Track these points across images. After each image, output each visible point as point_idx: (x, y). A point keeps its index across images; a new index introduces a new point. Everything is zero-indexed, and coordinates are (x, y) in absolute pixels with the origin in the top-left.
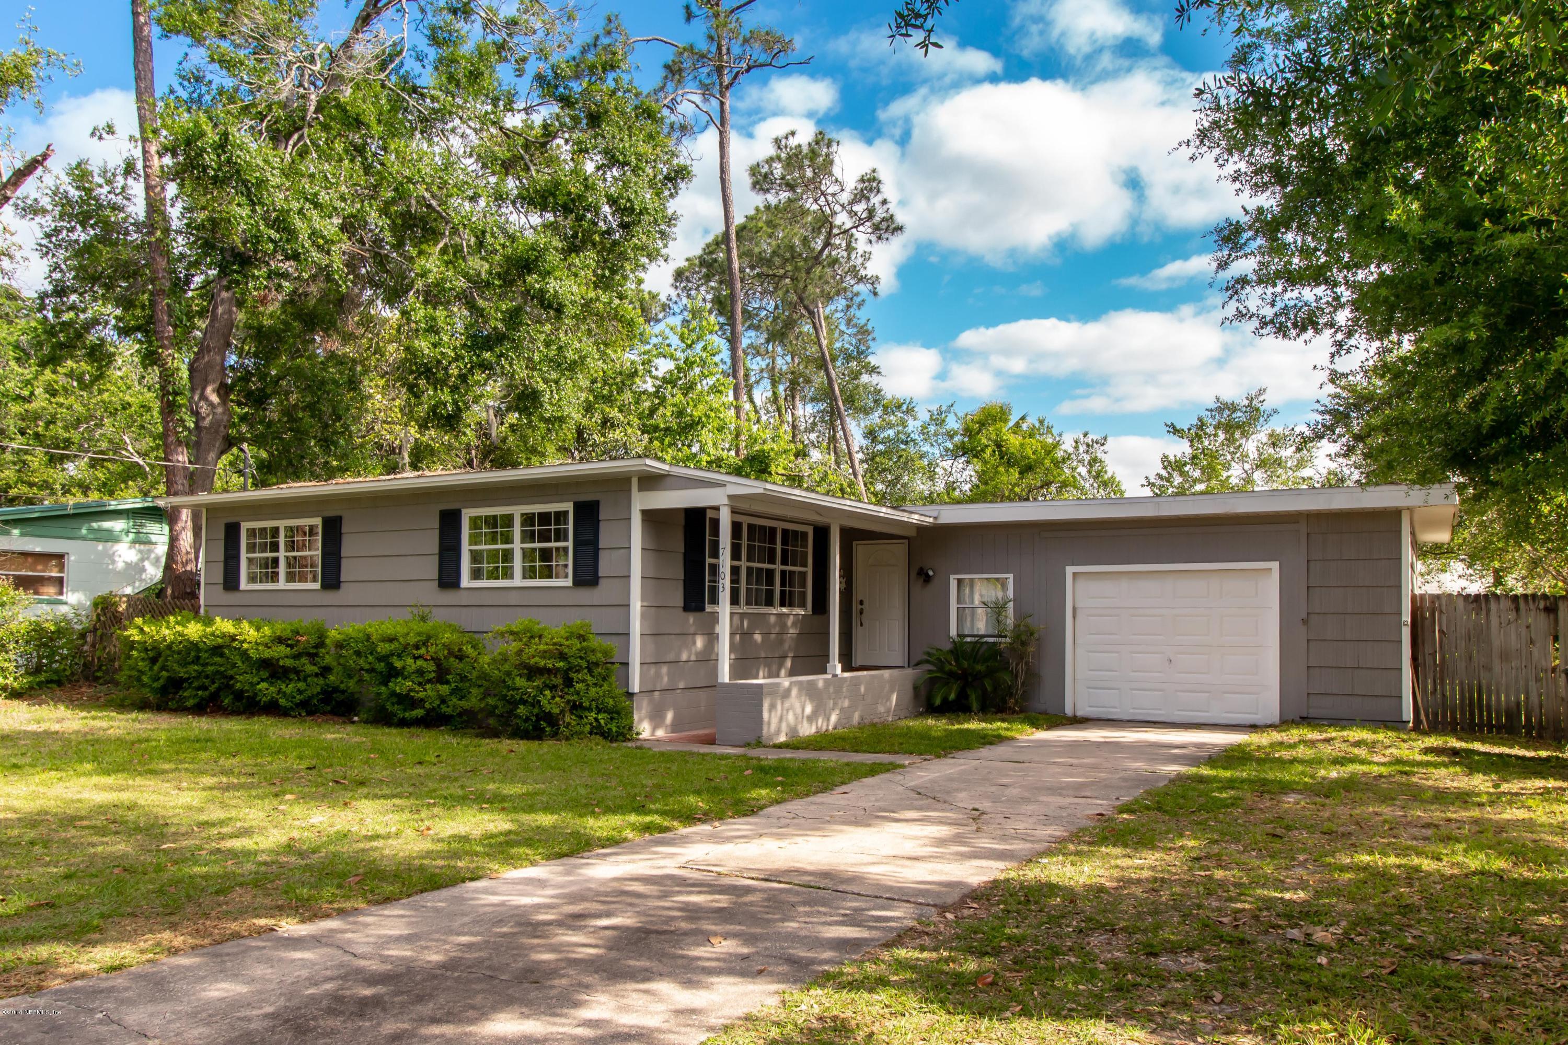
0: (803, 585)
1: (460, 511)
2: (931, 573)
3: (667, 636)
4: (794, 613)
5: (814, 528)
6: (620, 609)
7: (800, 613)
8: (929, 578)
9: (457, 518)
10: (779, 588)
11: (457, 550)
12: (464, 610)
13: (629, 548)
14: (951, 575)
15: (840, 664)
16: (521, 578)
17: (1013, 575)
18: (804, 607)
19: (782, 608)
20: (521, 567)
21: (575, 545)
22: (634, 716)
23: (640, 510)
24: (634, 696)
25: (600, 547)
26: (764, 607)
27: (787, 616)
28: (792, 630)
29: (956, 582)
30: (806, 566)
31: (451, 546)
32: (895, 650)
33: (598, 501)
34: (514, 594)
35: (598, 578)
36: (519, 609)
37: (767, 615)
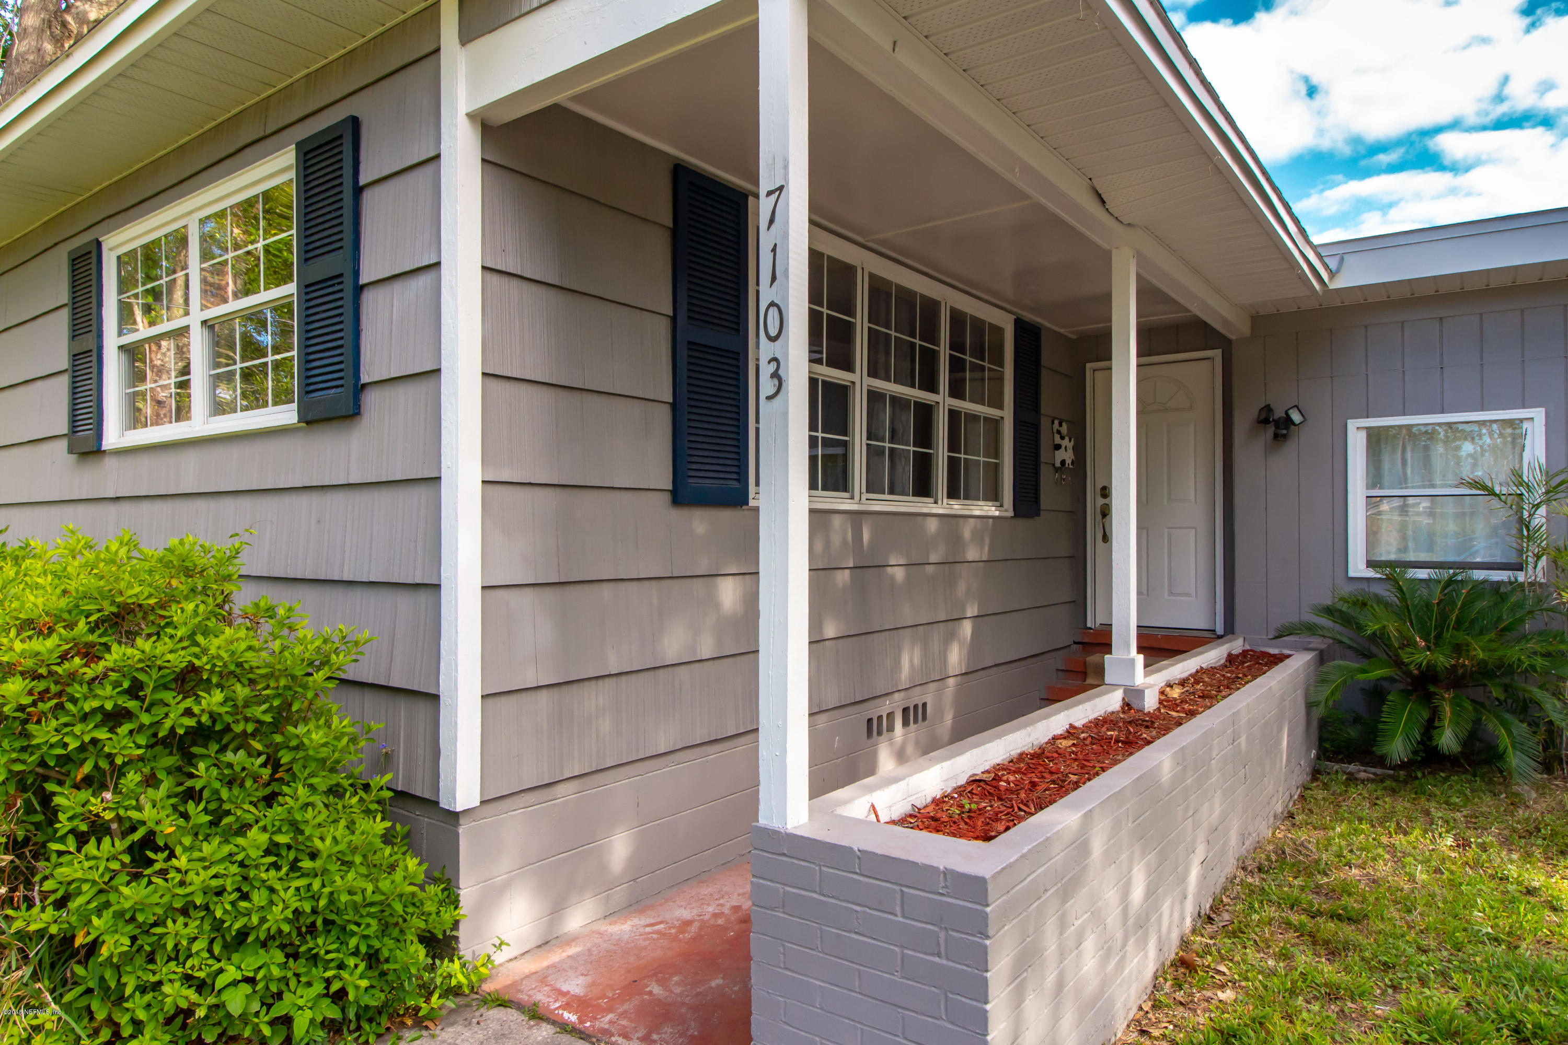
0: (995, 450)
1: (99, 244)
2: (1296, 417)
3: (606, 589)
4: (977, 513)
5: (1015, 320)
6: (419, 494)
7: (990, 514)
8: (1287, 428)
9: (94, 266)
10: (946, 454)
11: (94, 353)
12: (112, 509)
13: (438, 264)
14: (1350, 422)
15: (1141, 657)
16: (207, 412)
17: (1542, 410)
18: (996, 500)
19: (952, 502)
20: (206, 378)
21: (307, 288)
22: (462, 892)
23: (471, 116)
24: (461, 821)
25: (363, 280)
26: (911, 498)
27: (961, 520)
28: (972, 554)
29: (1363, 435)
30: (1000, 407)
31: (88, 342)
32: (1188, 595)
33: (355, 123)
34: (191, 460)
35: (360, 389)
36: (200, 504)
37: (920, 519)
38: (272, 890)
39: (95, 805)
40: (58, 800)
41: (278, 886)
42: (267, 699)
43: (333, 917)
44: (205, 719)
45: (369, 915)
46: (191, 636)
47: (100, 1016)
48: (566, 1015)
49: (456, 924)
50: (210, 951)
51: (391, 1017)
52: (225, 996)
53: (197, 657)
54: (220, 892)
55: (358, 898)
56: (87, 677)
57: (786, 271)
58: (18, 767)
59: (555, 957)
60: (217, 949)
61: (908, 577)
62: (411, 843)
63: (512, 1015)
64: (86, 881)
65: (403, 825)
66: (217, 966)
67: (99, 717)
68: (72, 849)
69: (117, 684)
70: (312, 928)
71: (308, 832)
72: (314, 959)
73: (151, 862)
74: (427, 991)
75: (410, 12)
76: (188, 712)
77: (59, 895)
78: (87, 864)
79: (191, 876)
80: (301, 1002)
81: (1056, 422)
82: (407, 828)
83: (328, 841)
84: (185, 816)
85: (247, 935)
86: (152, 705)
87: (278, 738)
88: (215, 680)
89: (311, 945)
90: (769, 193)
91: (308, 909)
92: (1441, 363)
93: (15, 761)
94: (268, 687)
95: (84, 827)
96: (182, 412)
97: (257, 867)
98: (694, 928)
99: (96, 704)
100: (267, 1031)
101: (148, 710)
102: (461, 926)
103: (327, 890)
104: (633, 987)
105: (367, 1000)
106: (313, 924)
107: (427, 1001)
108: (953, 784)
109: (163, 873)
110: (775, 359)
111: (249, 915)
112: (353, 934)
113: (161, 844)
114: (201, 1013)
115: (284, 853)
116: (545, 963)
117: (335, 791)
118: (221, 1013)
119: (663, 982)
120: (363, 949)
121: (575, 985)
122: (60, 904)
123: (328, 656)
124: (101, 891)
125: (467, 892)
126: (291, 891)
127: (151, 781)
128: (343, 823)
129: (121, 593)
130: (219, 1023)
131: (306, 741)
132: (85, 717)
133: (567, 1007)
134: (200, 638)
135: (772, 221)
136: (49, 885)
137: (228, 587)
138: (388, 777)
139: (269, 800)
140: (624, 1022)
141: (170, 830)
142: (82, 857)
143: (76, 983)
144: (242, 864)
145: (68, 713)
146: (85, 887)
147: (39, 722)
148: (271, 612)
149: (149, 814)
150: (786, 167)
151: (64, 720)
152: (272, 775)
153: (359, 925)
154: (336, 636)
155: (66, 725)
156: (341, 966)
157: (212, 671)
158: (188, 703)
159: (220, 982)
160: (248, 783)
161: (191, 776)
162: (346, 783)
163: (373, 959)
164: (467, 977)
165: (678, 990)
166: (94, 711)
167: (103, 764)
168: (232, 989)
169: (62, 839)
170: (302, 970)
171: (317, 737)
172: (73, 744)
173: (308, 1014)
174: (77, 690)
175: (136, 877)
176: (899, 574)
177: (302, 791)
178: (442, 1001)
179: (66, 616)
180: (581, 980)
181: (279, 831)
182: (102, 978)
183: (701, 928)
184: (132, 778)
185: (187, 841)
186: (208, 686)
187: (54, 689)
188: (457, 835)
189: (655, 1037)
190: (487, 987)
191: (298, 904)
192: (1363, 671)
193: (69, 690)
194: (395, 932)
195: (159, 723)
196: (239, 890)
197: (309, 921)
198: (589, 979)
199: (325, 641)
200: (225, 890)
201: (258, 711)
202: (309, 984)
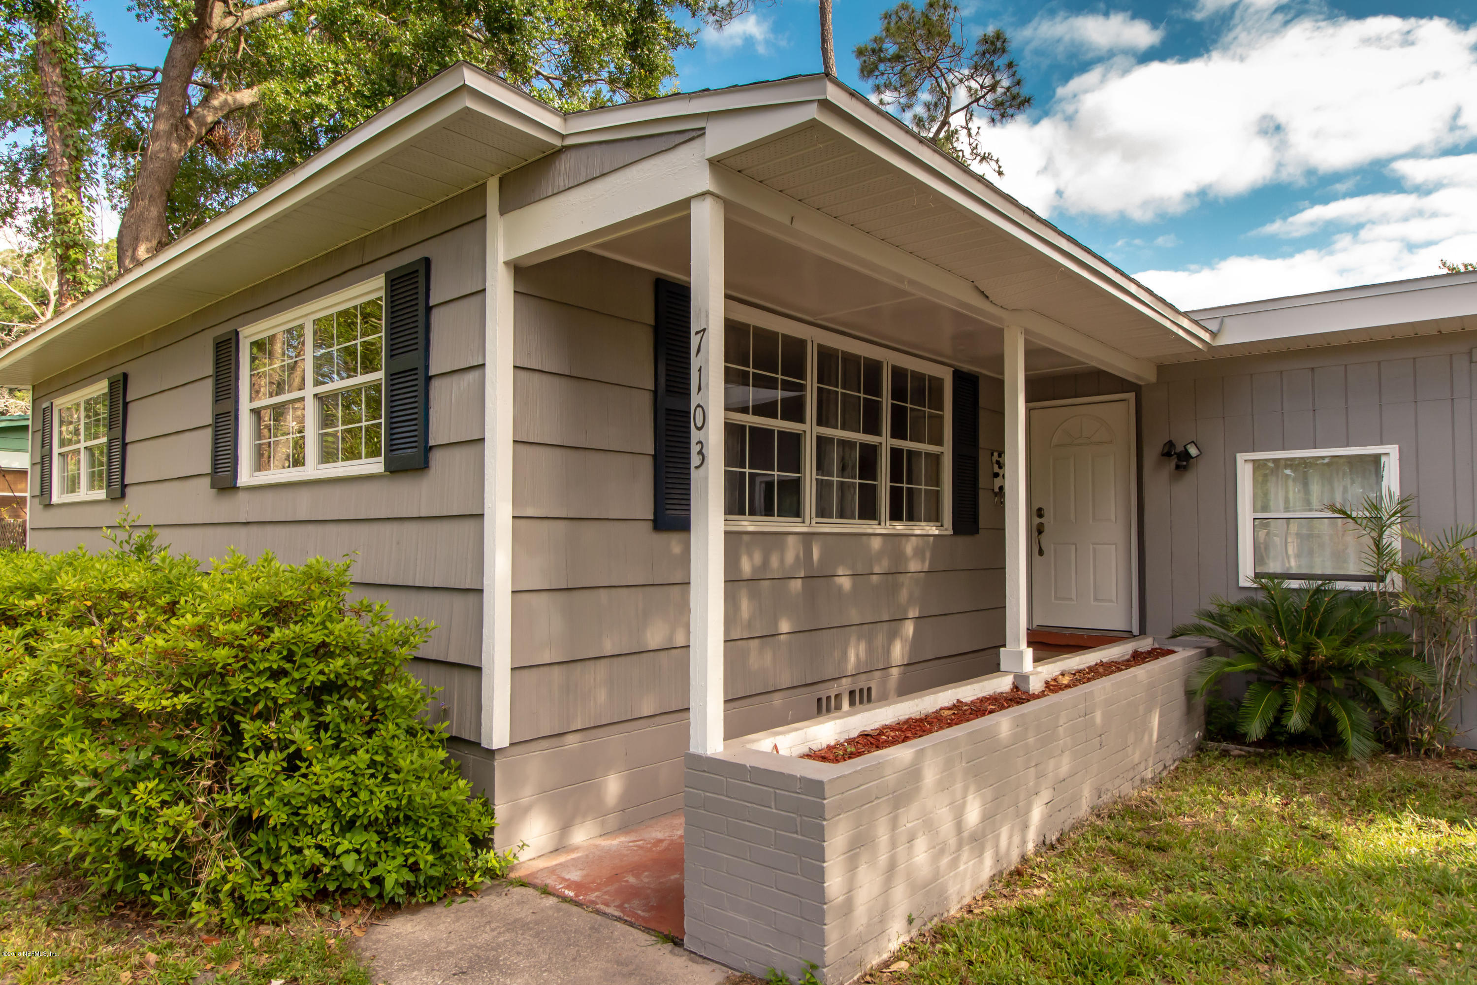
0: (936, 479)
1: (237, 334)
2: (1193, 451)
3: (603, 593)
4: (918, 532)
5: (954, 372)
6: (468, 526)
7: (931, 532)
8: (1187, 461)
9: (233, 349)
10: (889, 484)
11: (233, 414)
12: (243, 531)
13: (484, 365)
14: (1238, 455)
15: (1030, 650)
16: (317, 461)
17: (1396, 447)
18: (937, 521)
19: (895, 523)
20: (317, 437)
21: (391, 376)
22: (496, 808)
23: (507, 263)
24: (497, 757)
25: (431, 373)
26: (857, 521)
27: (904, 539)
28: (914, 566)
29: (1249, 468)
30: (939, 442)
31: (226, 406)
32: (1111, 601)
33: (427, 262)
34: (304, 498)
35: (428, 449)
36: (311, 528)
37: (864, 537)
38: (372, 793)
39: (266, 730)
40: (243, 726)
41: (376, 789)
42: (370, 665)
43: (410, 813)
44: (332, 676)
45: (434, 813)
46: (323, 623)
47: (266, 867)
48: (567, 892)
49: (492, 830)
50: (332, 829)
51: (447, 888)
52: (342, 859)
53: (328, 636)
54: (339, 791)
55: (426, 802)
56: (261, 648)
57: (707, 384)
58: (221, 704)
59: (562, 859)
60: (337, 829)
61: (854, 586)
62: (461, 771)
63: (530, 891)
64: (261, 776)
65: (456, 761)
66: (337, 840)
67: (268, 674)
68: (252, 757)
69: (280, 653)
70: (397, 820)
71: (395, 754)
72: (397, 841)
73: (299, 768)
74: (472, 872)
75: (466, 189)
76: (321, 672)
77: (244, 786)
78: (262, 767)
79: (322, 779)
80: (389, 868)
81: (996, 454)
82: (459, 763)
83: (408, 762)
84: (319, 740)
85: (355, 822)
86: (299, 667)
87: (376, 692)
88: (338, 652)
89: (395, 832)
90: (697, 333)
91: (395, 806)
92: (1314, 405)
93: (220, 700)
94: (370, 657)
95: (259, 744)
96: (298, 461)
97: (363, 775)
98: (665, 844)
99: (267, 665)
100: (368, 885)
101: (297, 670)
102: (496, 831)
103: (407, 793)
104: (615, 877)
105: (432, 872)
106: (398, 817)
107: (472, 878)
108: (847, 736)
109: (305, 776)
110: (700, 442)
111: (357, 808)
112: (423, 825)
113: (305, 756)
114: (327, 870)
115: (379, 768)
116: (554, 863)
117: (411, 732)
118: (339, 872)
119: (637, 876)
120: (430, 836)
121: (575, 876)
122: (245, 791)
123: (408, 638)
124: (269, 784)
125: (501, 808)
126: (384, 793)
127: (298, 716)
128: (416, 753)
129: (281, 594)
130: (337, 879)
131: (394, 694)
132: (260, 673)
133: (568, 887)
134: (328, 624)
135: (698, 351)
136: (237, 780)
137: (345, 591)
138: (446, 724)
139: (369, 734)
140: (606, 897)
141: (309, 748)
142: (257, 762)
143: (251, 846)
144: (353, 772)
145: (250, 670)
146: (261, 780)
147: (233, 676)
148: (369, 609)
149: (297, 736)
150: (707, 316)
151: (248, 675)
152: (371, 717)
153: (427, 820)
154: (413, 623)
155: (248, 678)
156: (415, 847)
157: (336, 646)
158: (321, 666)
159: (339, 850)
160: (358, 720)
161: (322, 714)
162: (418, 727)
163: (436, 846)
164: (499, 862)
165: (646, 880)
166: (266, 669)
167: (270, 704)
168: (346, 855)
169: (246, 751)
170: (389, 848)
171: (402, 691)
172: (254, 690)
173: (394, 876)
174: (255, 656)
175: (289, 777)
176: (845, 583)
177: (391, 726)
178: (481, 879)
179: (247, 609)
180: (579, 873)
181: (377, 753)
182: (268, 843)
183: (669, 845)
184: (288, 713)
185: (320, 756)
186: (332, 655)
187: (241, 655)
188: (493, 768)
189: (626, 905)
190: (512, 875)
191: (388, 802)
192: (1230, 665)
193: (251, 656)
194: (451, 829)
195: (303, 679)
196: (352, 790)
197: (395, 814)
198: (585, 872)
199: (406, 628)
200: (343, 789)
201: (365, 673)
202: (394, 858)
